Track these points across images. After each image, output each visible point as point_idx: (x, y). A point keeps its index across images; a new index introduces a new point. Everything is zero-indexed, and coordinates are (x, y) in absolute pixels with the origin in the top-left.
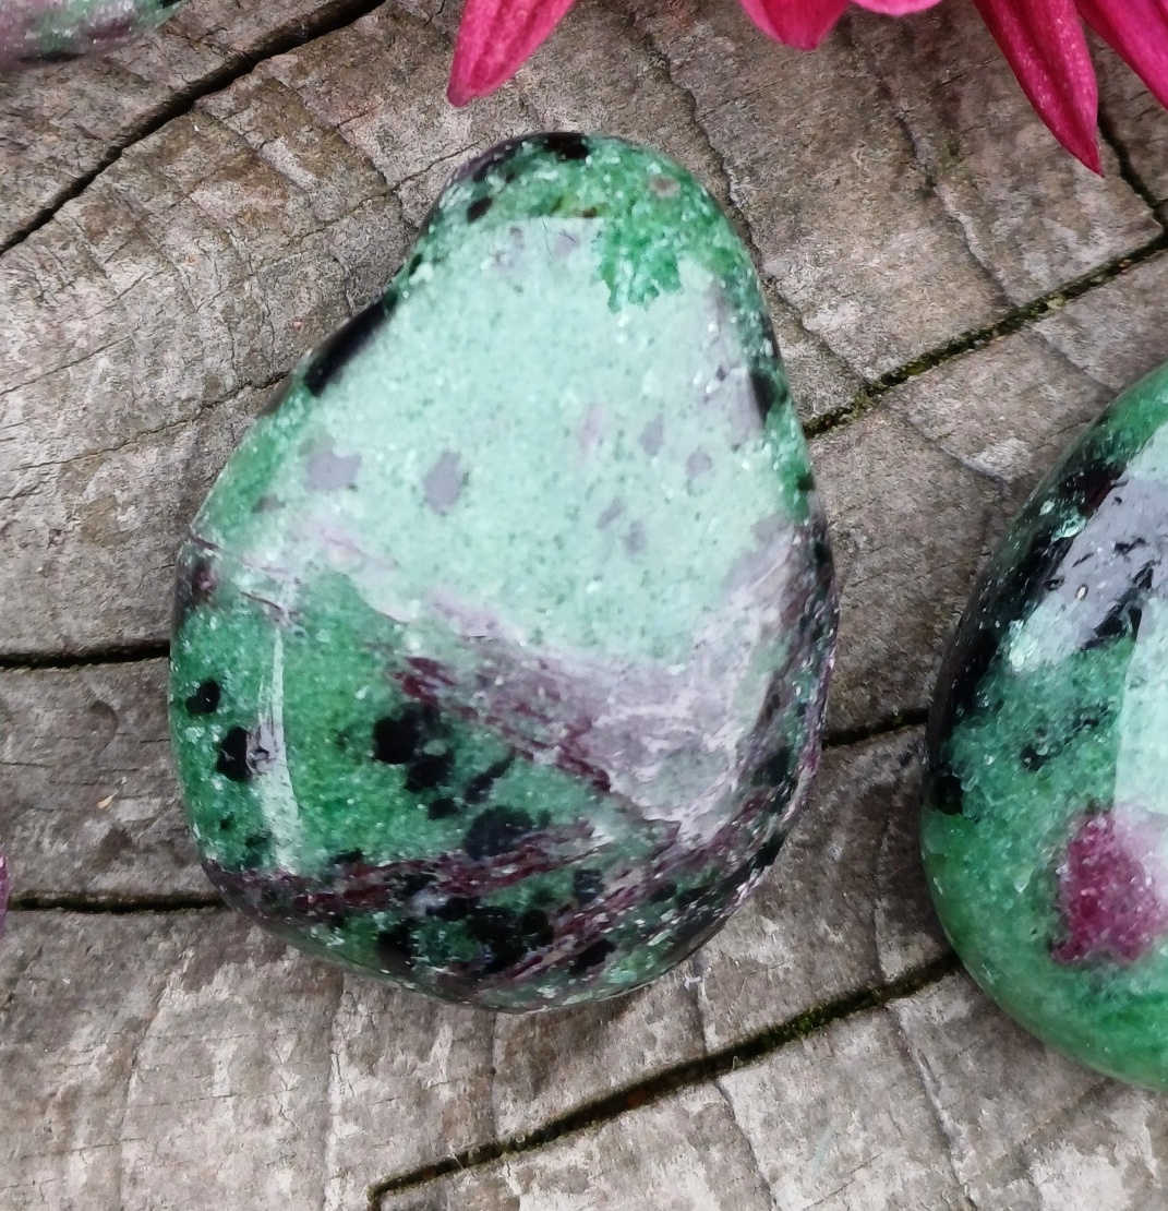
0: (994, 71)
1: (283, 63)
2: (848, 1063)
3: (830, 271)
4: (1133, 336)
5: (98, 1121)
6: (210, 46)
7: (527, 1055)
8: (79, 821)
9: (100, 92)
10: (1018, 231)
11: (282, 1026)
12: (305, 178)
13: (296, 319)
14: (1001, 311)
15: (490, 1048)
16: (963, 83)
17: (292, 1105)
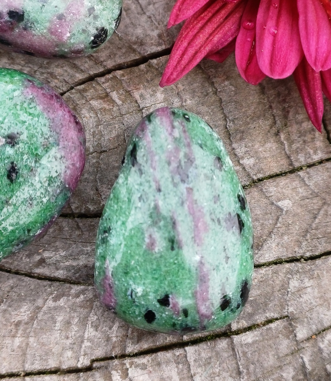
0: (299, 107)
1: (119, 73)
2: (219, 349)
3: (249, 149)
4: (323, 179)
5: (25, 330)
6: (101, 65)
7: (137, 333)
8: (33, 254)
9: (71, 71)
10: (298, 148)
11: (75, 315)
12: (119, 102)
13: (111, 138)
14: (291, 167)
15: (128, 330)
16: (291, 108)
17: (75, 335)
